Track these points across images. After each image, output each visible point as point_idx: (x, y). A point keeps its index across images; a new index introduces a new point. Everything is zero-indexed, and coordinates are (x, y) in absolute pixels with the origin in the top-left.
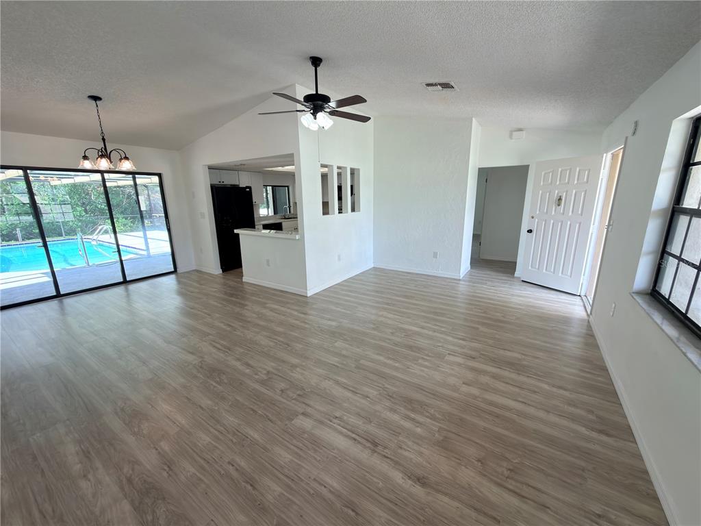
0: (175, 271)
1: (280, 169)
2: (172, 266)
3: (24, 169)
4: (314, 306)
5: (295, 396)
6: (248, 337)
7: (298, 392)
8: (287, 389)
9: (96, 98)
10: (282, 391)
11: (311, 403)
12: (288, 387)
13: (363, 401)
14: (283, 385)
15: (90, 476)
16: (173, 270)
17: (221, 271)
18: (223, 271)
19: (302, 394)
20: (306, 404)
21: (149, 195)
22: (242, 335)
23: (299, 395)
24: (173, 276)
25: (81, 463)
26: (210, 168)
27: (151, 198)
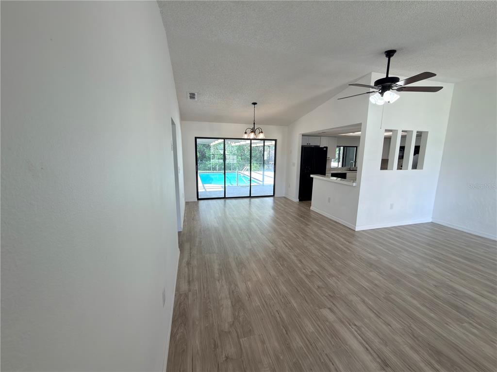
0: (273, 196)
1: (351, 134)
2: (273, 193)
3: (224, 139)
4: (359, 239)
5: (327, 295)
6: (305, 245)
7: (330, 293)
8: (323, 288)
9: (255, 104)
10: (319, 287)
11: (338, 305)
12: (324, 287)
13: (384, 327)
14: (320, 284)
15: (220, 281)
16: (272, 195)
17: (298, 200)
18: (299, 201)
19: (332, 295)
20: (333, 304)
21: (269, 151)
22: (301, 242)
23: (330, 295)
24: (272, 198)
25: (218, 274)
26: (303, 135)
27: (271, 153)
